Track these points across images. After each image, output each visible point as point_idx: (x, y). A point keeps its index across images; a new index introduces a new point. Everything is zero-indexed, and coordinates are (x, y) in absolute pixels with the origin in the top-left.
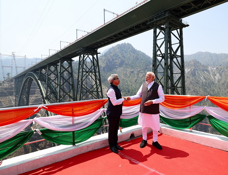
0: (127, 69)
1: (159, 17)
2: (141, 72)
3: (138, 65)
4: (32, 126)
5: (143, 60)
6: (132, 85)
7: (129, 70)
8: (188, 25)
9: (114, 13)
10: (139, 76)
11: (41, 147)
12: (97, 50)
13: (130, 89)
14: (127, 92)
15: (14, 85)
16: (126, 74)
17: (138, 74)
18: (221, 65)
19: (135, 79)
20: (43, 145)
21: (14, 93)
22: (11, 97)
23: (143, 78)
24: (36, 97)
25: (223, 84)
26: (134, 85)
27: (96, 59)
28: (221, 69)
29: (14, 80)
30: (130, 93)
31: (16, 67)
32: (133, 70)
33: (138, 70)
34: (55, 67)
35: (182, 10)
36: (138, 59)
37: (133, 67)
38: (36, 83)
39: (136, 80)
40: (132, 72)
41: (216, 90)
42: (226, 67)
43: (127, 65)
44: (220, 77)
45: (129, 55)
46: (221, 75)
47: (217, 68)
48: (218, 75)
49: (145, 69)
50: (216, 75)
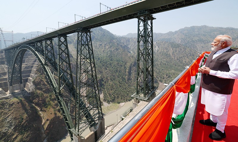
0: (97, 43)
1: (142, 13)
2: (107, 44)
3: (105, 40)
4: (25, 87)
5: (108, 36)
6: (101, 54)
7: (98, 43)
8: (156, 19)
9: (106, 6)
10: (106, 47)
11: (35, 103)
12: (90, 29)
13: (100, 57)
14: (98, 59)
15: (5, 56)
16: (96, 46)
17: (105, 46)
18: (159, 41)
19: (103, 49)
20: (37, 101)
21: (6, 62)
22: (2, 65)
23: (108, 49)
24: (26, 65)
25: (160, 53)
26: (102, 54)
27: (89, 36)
28: (159, 43)
29: (4, 52)
30: (100, 60)
31: (5, 41)
32: (101, 43)
33: (105, 43)
34: (50, 41)
35: (154, 10)
36: (105, 35)
37: (101, 41)
38: (33, 53)
39: (104, 51)
40: (101, 45)
41: (156, 57)
42: (162, 42)
43: (97, 39)
44: (158, 49)
45: (98, 32)
46: (159, 47)
47: (157, 43)
48: (157, 47)
49: (110, 42)
50: (156, 47)
